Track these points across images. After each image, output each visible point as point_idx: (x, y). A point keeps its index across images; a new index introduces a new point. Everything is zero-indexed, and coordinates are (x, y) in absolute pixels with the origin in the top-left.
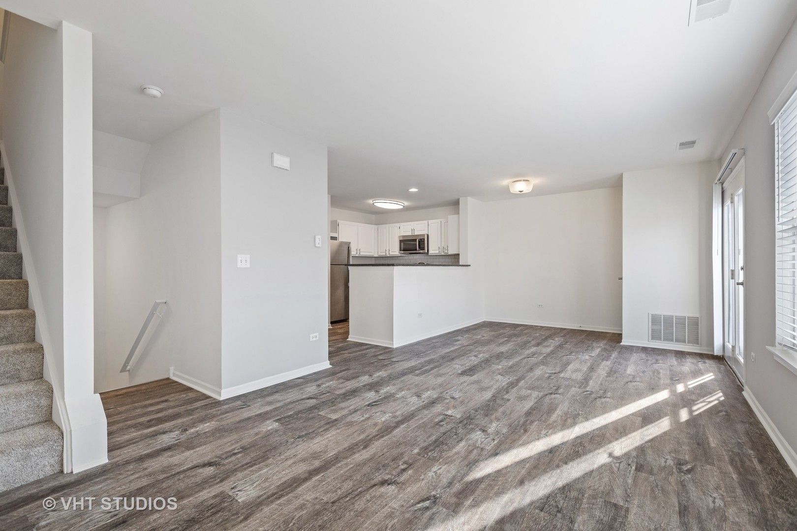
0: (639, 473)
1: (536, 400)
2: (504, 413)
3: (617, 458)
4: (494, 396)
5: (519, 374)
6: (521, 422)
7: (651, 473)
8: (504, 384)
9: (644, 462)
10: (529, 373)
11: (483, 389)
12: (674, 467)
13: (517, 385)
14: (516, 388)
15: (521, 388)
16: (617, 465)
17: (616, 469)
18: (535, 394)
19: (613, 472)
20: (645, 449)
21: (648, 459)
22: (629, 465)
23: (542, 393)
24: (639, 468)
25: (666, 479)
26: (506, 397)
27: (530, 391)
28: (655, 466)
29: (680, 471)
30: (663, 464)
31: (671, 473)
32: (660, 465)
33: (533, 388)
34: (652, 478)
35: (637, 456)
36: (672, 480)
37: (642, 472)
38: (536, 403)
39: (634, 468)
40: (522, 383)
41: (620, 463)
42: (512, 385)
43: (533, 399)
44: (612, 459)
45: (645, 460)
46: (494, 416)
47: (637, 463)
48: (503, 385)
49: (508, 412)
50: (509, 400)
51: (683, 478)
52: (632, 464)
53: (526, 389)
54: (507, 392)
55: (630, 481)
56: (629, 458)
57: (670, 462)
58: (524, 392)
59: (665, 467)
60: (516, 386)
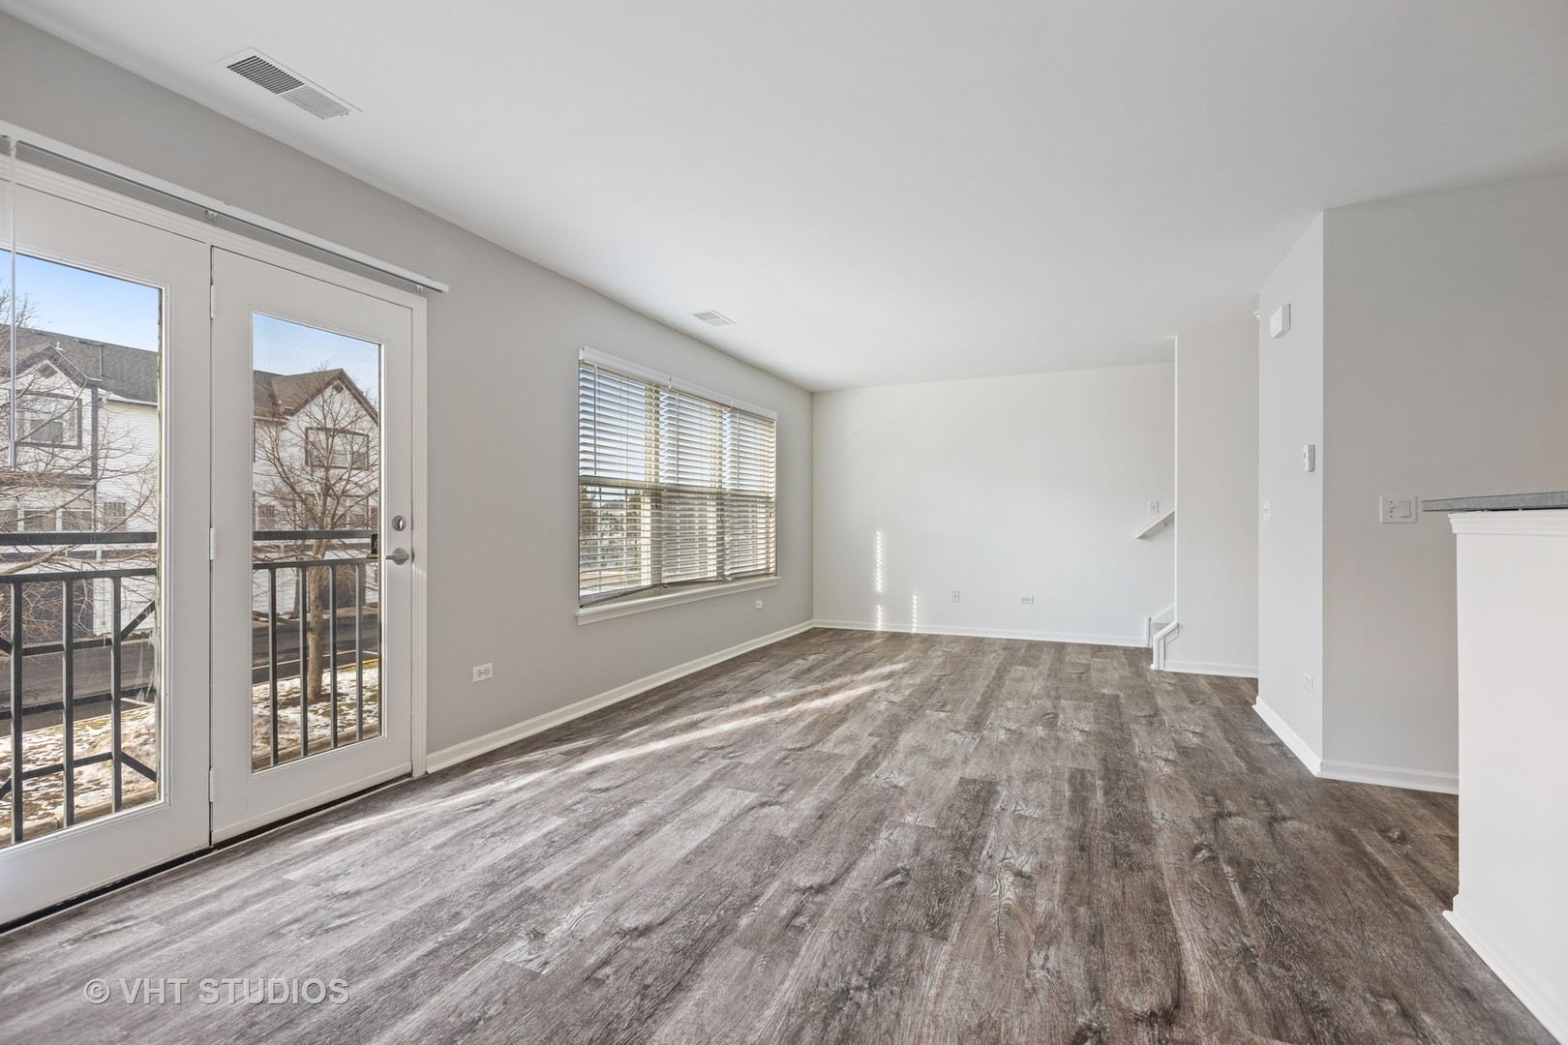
1: (828, 738)
2: (874, 719)
4: (895, 739)
5: (855, 794)
6: (852, 711)
8: (885, 763)
10: (830, 798)
11: (919, 750)
13: (860, 763)
14: (861, 756)
15: (851, 757)
18: (827, 747)
23: (816, 749)
26: (876, 739)
27: (836, 751)
33: (831, 758)
38: (830, 734)
40: (849, 767)
42: (868, 764)
43: (833, 740)
46: (885, 715)
48: (887, 760)
49: (869, 720)
50: (871, 735)
53: (843, 756)
54: (875, 746)
58: (846, 749)
60: (861, 760)
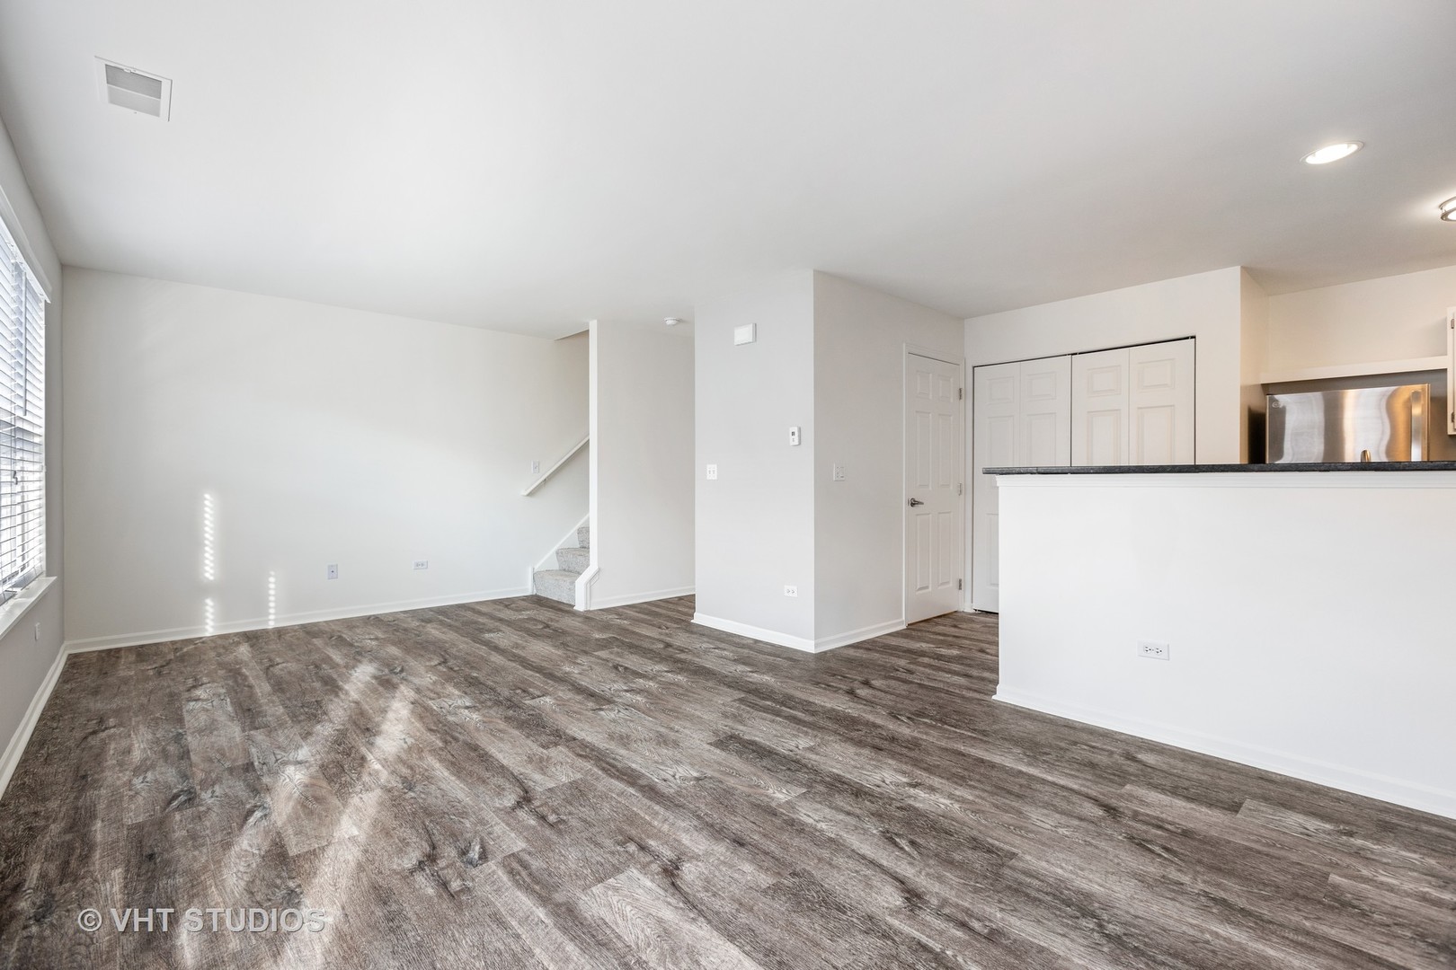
0: (247, 761)
3: (286, 763)
7: (231, 770)
9: (246, 777)
12: (198, 792)
16: (279, 757)
17: (277, 752)
19: (279, 748)
20: (252, 795)
21: (241, 783)
22: (264, 764)
24: (249, 767)
25: (208, 773)
28: (228, 780)
29: (189, 792)
30: (217, 788)
31: (202, 783)
32: (222, 783)
34: (228, 764)
35: (259, 779)
36: (200, 775)
37: (244, 765)
39: (256, 764)
41: (277, 760)
44: (291, 759)
45: (245, 780)
47: (255, 770)
51: (185, 784)
52: (261, 766)
55: (253, 750)
56: (269, 771)
57: (206, 796)
59: (213, 785)
